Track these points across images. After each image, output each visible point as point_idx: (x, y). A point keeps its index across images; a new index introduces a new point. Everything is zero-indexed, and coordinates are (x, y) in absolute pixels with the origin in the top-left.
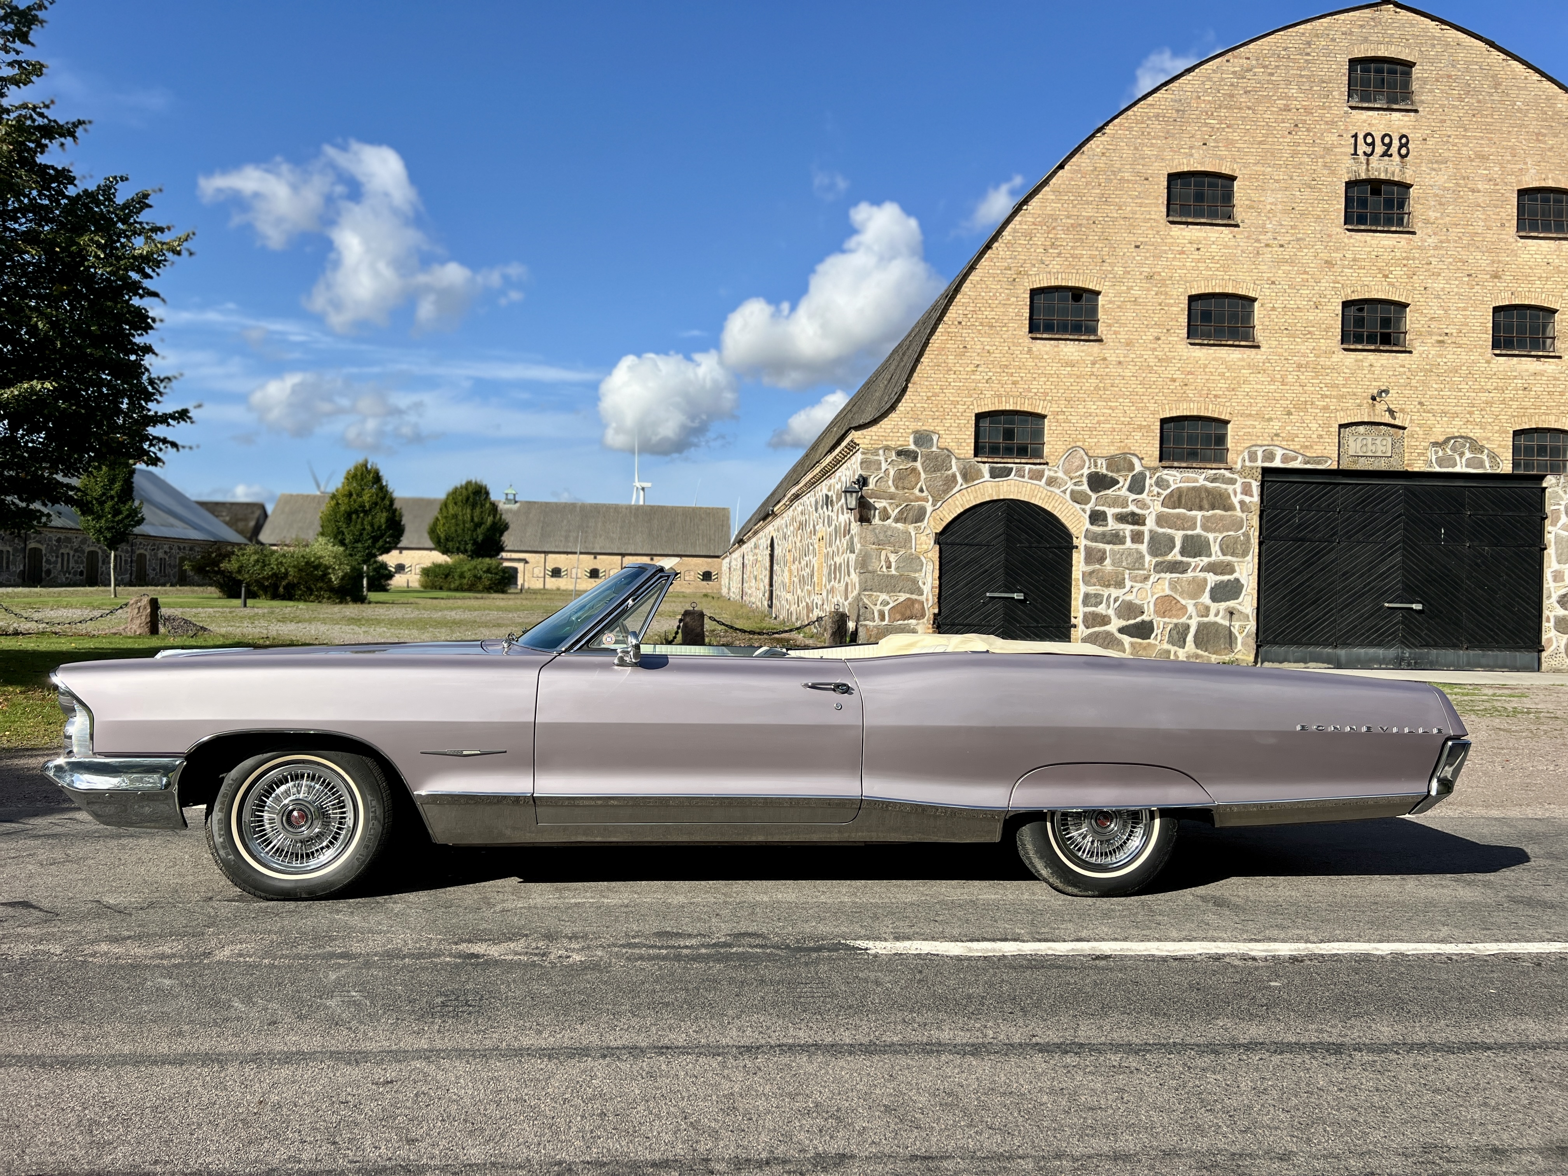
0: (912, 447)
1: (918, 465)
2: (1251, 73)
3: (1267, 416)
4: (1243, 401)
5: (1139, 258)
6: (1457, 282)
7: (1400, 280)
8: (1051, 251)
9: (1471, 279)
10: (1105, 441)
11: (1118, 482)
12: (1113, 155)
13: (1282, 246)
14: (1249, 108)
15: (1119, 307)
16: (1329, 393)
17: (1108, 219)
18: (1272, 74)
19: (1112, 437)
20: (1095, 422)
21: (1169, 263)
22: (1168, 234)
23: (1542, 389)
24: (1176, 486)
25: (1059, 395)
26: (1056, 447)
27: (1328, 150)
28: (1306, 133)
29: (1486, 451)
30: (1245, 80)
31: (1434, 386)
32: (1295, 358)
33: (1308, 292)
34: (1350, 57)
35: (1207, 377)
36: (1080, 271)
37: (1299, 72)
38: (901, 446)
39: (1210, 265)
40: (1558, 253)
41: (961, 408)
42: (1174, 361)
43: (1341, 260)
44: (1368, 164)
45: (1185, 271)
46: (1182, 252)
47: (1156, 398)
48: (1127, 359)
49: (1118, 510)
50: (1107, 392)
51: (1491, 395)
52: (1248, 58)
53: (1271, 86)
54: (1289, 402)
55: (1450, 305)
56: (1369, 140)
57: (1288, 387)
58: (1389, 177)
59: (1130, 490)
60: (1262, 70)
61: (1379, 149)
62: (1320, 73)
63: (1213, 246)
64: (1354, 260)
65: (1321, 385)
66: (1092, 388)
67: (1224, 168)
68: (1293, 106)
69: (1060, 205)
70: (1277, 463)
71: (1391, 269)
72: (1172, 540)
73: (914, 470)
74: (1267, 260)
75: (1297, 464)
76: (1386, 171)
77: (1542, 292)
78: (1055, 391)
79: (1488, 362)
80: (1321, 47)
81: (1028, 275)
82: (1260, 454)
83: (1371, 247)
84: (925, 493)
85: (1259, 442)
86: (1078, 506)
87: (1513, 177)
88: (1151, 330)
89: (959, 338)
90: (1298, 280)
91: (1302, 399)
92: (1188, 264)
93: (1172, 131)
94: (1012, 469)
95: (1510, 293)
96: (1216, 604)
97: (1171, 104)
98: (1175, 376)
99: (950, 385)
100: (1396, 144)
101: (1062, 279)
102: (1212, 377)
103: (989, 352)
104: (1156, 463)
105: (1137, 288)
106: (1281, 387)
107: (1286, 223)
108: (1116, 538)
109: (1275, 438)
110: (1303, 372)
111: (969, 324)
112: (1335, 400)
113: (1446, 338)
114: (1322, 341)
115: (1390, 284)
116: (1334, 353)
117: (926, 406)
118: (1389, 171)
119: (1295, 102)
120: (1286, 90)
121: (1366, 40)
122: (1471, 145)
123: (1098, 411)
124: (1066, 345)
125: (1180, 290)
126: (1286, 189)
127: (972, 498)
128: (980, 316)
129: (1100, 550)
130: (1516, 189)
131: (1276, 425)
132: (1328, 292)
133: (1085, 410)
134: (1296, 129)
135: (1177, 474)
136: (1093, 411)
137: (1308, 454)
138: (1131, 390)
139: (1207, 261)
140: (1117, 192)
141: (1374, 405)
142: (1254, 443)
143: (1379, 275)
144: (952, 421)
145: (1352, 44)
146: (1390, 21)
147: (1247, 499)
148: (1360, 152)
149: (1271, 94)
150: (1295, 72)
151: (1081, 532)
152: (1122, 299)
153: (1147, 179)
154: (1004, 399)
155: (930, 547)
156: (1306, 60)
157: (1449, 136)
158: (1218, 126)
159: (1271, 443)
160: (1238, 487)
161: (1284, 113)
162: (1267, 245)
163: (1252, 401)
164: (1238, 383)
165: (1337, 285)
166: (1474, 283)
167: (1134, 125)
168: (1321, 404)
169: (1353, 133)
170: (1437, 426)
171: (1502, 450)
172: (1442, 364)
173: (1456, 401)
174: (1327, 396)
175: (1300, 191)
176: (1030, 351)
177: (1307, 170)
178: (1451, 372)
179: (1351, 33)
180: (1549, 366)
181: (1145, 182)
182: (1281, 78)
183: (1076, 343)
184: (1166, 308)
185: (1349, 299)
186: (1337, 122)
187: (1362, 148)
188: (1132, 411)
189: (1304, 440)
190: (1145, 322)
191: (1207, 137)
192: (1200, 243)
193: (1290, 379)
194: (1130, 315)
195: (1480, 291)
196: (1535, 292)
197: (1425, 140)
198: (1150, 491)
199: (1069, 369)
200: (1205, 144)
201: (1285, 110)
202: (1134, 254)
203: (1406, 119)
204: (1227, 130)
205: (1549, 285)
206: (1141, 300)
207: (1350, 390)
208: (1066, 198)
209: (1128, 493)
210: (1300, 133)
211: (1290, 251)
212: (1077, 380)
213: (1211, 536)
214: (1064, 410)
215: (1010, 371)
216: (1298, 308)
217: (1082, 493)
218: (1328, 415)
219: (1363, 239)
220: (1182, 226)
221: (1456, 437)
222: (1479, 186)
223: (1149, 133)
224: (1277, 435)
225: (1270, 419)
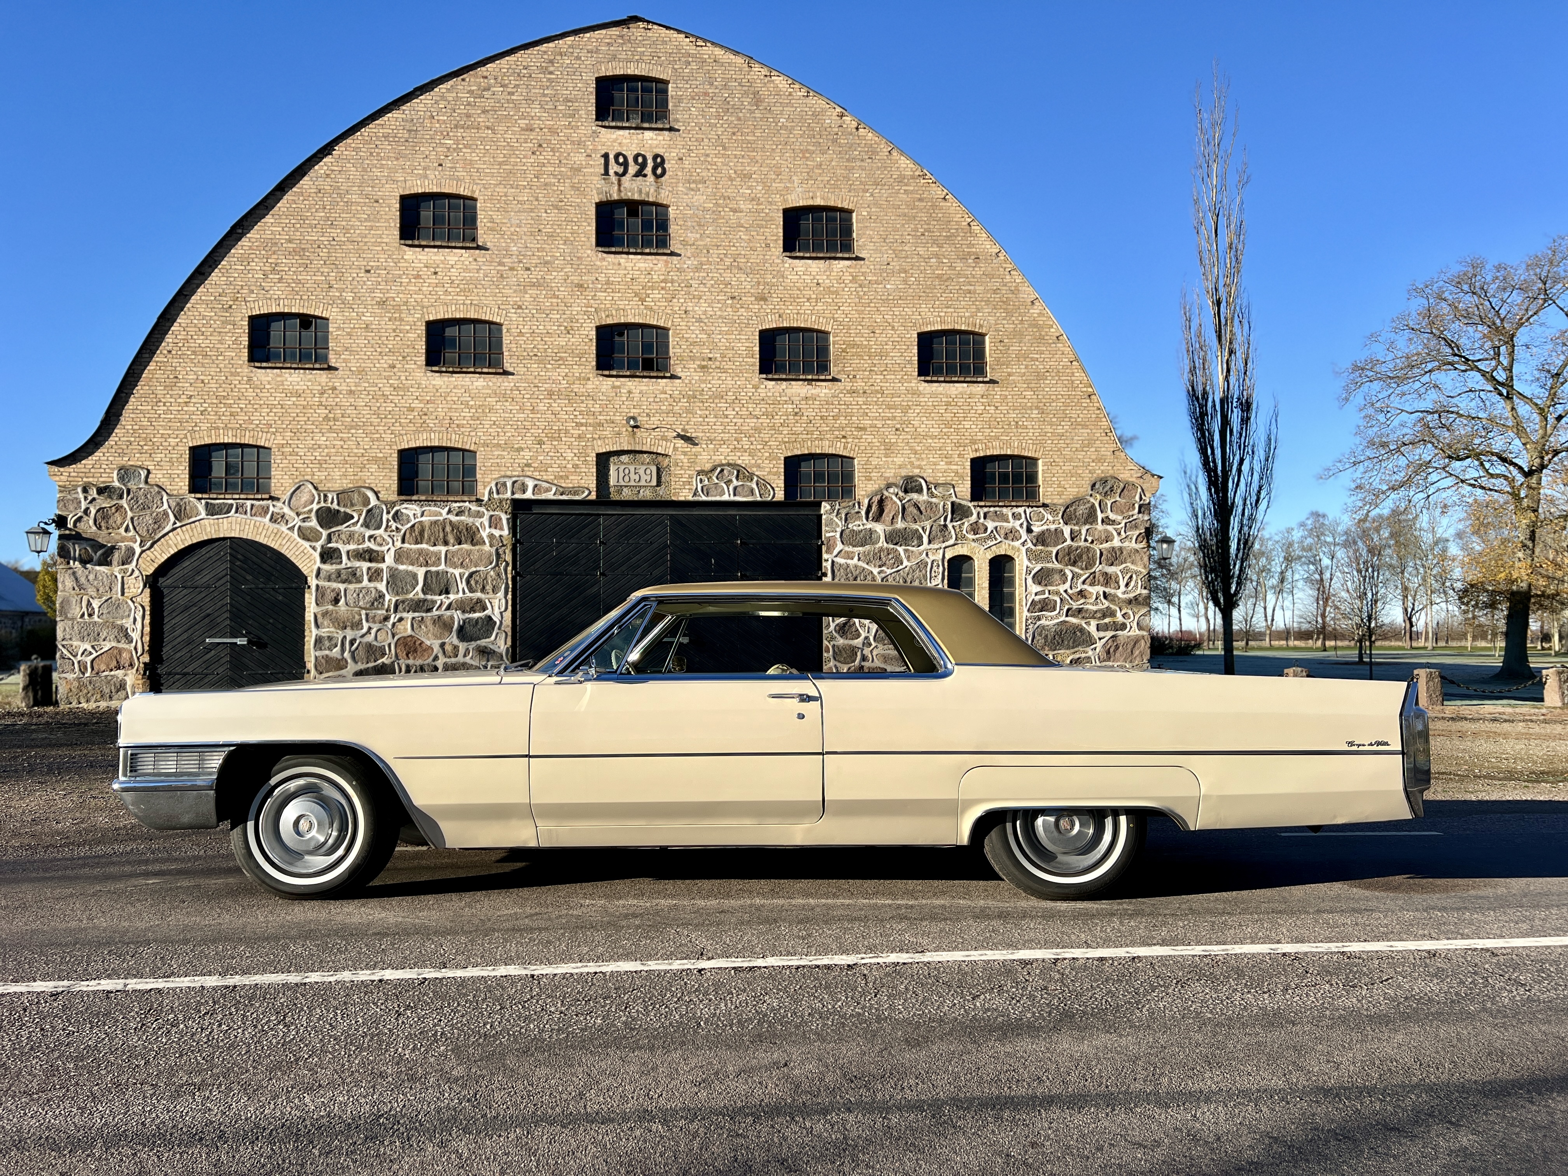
0: (116, 484)
1: (124, 502)
2: (490, 93)
3: (516, 446)
4: (490, 430)
5: (370, 283)
6: (720, 305)
7: (658, 303)
8: (271, 276)
9: (736, 301)
10: (337, 474)
11: (352, 517)
12: (339, 176)
13: (528, 269)
14: (488, 128)
15: (349, 334)
16: (584, 421)
17: (335, 243)
18: (510, 93)
19: (344, 470)
20: (325, 454)
21: (403, 288)
22: (403, 258)
23: (814, 414)
24: (417, 520)
25: (284, 426)
26: (282, 481)
27: (577, 170)
28: (551, 153)
29: (755, 478)
30: (482, 100)
31: (698, 412)
32: (546, 385)
33: (558, 316)
34: (597, 75)
35: (449, 406)
36: (304, 297)
37: (542, 91)
38: (103, 482)
39: (449, 290)
40: (828, 273)
41: (173, 441)
42: (411, 390)
43: (593, 283)
44: (619, 185)
45: (421, 296)
46: (418, 277)
47: (392, 428)
48: (359, 388)
49: (352, 547)
50: (337, 423)
51: (760, 421)
52: (486, 77)
53: (511, 105)
54: (540, 431)
55: (713, 328)
56: (621, 160)
57: (539, 416)
58: (643, 197)
59: (366, 525)
60: (502, 89)
61: (633, 169)
62: (565, 92)
63: (452, 270)
64: (608, 283)
65: (575, 413)
66: (321, 419)
67: (462, 189)
68: (536, 126)
69: (280, 229)
70: (529, 495)
71: (648, 292)
72: (415, 576)
73: (119, 508)
74: (512, 283)
75: (550, 496)
76: (640, 191)
77: (812, 314)
78: (280, 422)
79: (756, 387)
80: (565, 65)
81: (246, 302)
82: (509, 485)
83: (625, 269)
84: (132, 533)
85: (509, 473)
86: (306, 544)
87: (778, 196)
88: (385, 358)
89: (169, 368)
90: (547, 304)
91: (554, 428)
92: (424, 289)
93: (404, 152)
94: (232, 505)
95: (777, 315)
96: (466, 644)
97: (402, 123)
98: (412, 405)
99: (159, 417)
100: (650, 164)
101: (284, 306)
102: (455, 406)
103: (203, 382)
104: (394, 497)
105: (369, 314)
106: (531, 416)
107: (532, 245)
108: (353, 576)
109: (526, 469)
110: (555, 400)
111: (179, 353)
112: (591, 428)
113: (710, 363)
114: (574, 367)
115: (646, 307)
116: (589, 379)
117: (132, 439)
118: (643, 191)
119: (538, 122)
120: (528, 110)
121: (614, 58)
122: (731, 164)
123: (328, 443)
124: (290, 374)
125: (416, 316)
126: (532, 211)
127: (187, 537)
128: (192, 345)
129: (333, 590)
130: (781, 208)
131: (527, 454)
132: (581, 317)
133: (313, 442)
134: (541, 149)
135: (418, 508)
136: (322, 442)
137: (563, 485)
138: (364, 420)
139: (446, 285)
140: (344, 215)
141: (634, 433)
142: (503, 473)
143: (635, 299)
144: (163, 455)
145: (598, 62)
146: (639, 38)
147: (497, 533)
148: (611, 172)
149: (511, 113)
150: (537, 91)
151: (312, 571)
152: (352, 326)
153: (377, 202)
154: (221, 431)
155: (140, 591)
156: (549, 79)
157: (708, 155)
158: (455, 146)
159: (521, 474)
160: (485, 520)
161: (527, 133)
162: (512, 269)
163: (500, 430)
164: (483, 412)
165: (589, 309)
166: (739, 306)
167: (361, 146)
168: (576, 432)
169: (603, 152)
170: (704, 453)
171: (773, 477)
172: (706, 389)
173: (722, 428)
174: (582, 425)
175: (546, 212)
176: (250, 379)
177: (554, 191)
178: (716, 398)
179: (597, 51)
180: (823, 390)
181: (375, 204)
182: (522, 98)
183: (302, 371)
184: (402, 335)
185: (604, 323)
186: (585, 141)
187: (614, 168)
188: (366, 443)
189: (559, 470)
190: (379, 350)
191: (442, 157)
192: (438, 267)
193: (542, 407)
194: (362, 342)
195: (745, 314)
196: (805, 313)
197: (681, 159)
198: (387, 526)
199: (294, 399)
200: (440, 165)
201: (527, 130)
202: (365, 279)
203: (661, 138)
204: (464, 150)
205: (820, 306)
206: (374, 327)
207: (608, 418)
208: (288, 221)
209: (363, 529)
210: (545, 153)
211: (536, 275)
212: (304, 411)
213: (457, 572)
214: (290, 442)
215: (228, 402)
216: (548, 333)
217: (312, 529)
218: (584, 444)
219: (616, 261)
220: (417, 249)
221: (723, 465)
222: (742, 206)
223: (378, 154)
224: (528, 465)
225: (520, 449)
